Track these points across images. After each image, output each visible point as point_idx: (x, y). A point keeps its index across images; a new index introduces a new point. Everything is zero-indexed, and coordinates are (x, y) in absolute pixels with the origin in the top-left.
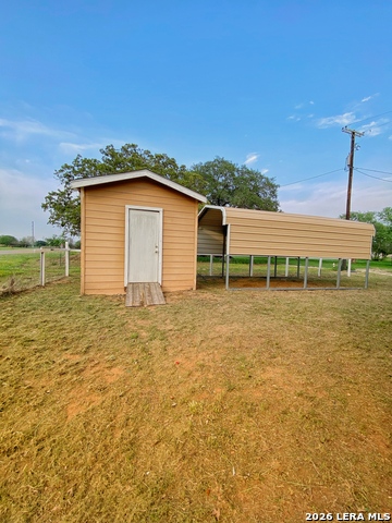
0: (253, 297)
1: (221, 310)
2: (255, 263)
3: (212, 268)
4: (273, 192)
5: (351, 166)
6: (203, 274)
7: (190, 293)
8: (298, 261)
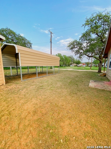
0: (33, 82)
1: (23, 92)
2: (29, 68)
3: (12, 72)
4: (31, 46)
5: (51, 41)
6: (8, 75)
7: (2, 87)
8: (42, 67)
